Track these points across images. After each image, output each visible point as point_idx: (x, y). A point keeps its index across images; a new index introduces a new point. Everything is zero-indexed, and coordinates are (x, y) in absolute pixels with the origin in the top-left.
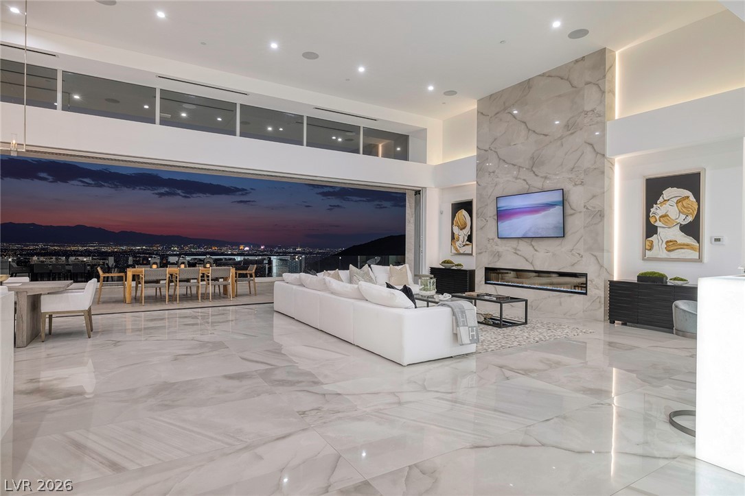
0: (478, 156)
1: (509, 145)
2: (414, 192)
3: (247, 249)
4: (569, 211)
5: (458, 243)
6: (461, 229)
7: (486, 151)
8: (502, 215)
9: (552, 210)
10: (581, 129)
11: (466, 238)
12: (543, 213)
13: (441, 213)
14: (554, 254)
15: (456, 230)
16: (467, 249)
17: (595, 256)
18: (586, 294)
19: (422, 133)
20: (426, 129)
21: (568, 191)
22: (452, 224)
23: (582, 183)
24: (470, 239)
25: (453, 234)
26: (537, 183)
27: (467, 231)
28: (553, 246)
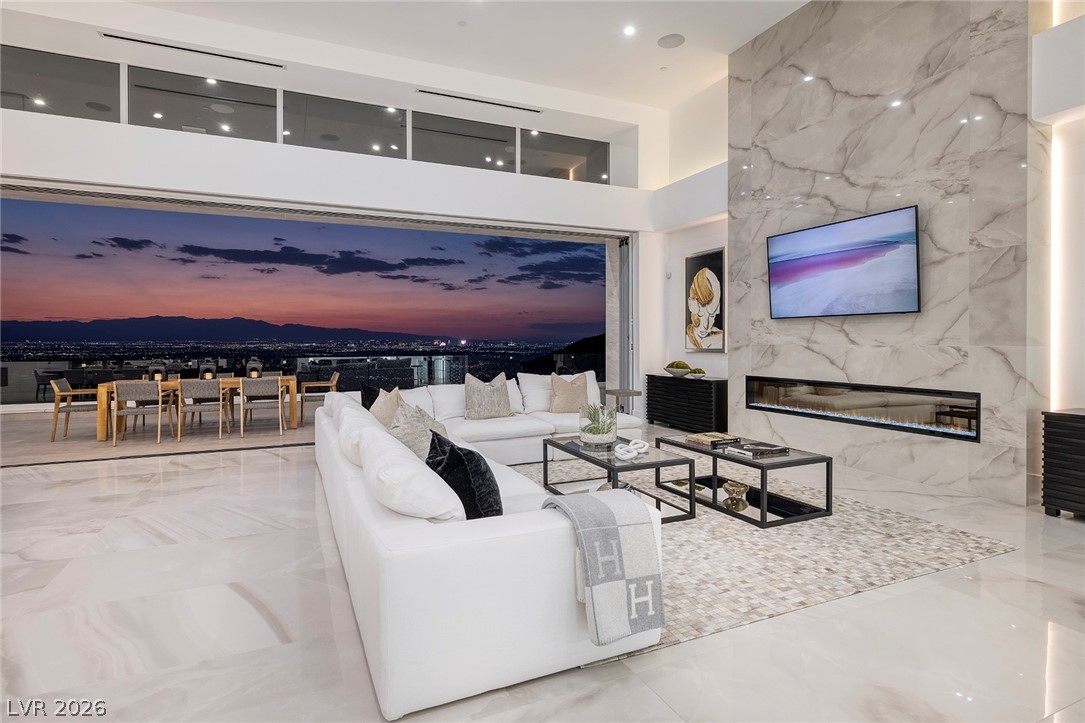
0: (733, 164)
1: (793, 130)
2: (618, 241)
3: (444, 344)
4: (931, 254)
5: (697, 331)
6: (704, 305)
7: (746, 149)
8: (778, 272)
9: (891, 255)
10: (961, 67)
11: (712, 321)
12: (869, 263)
13: (669, 277)
14: (895, 351)
15: (694, 306)
16: (715, 342)
17: (1002, 354)
18: (976, 439)
19: (630, 132)
20: (637, 126)
21: (930, 211)
22: (688, 295)
23: (965, 190)
24: (719, 322)
25: (688, 313)
26: (856, 199)
27: (713, 308)
28: (894, 332)
